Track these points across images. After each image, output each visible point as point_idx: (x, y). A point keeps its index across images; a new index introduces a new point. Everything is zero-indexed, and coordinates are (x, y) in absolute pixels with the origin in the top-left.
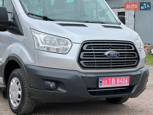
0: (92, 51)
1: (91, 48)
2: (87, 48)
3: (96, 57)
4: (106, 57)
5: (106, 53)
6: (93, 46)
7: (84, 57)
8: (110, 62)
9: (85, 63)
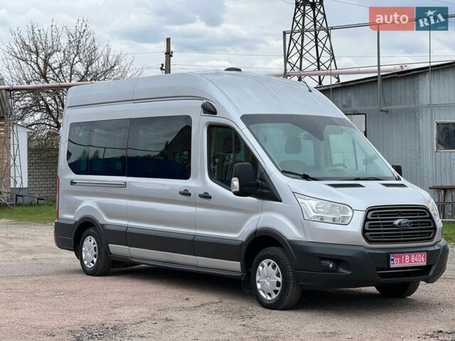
0: (378, 220)
1: (377, 216)
2: (372, 216)
3: (384, 227)
4: (396, 227)
5: (397, 222)
6: (379, 213)
7: (369, 227)
8: (400, 234)
9: (371, 235)
